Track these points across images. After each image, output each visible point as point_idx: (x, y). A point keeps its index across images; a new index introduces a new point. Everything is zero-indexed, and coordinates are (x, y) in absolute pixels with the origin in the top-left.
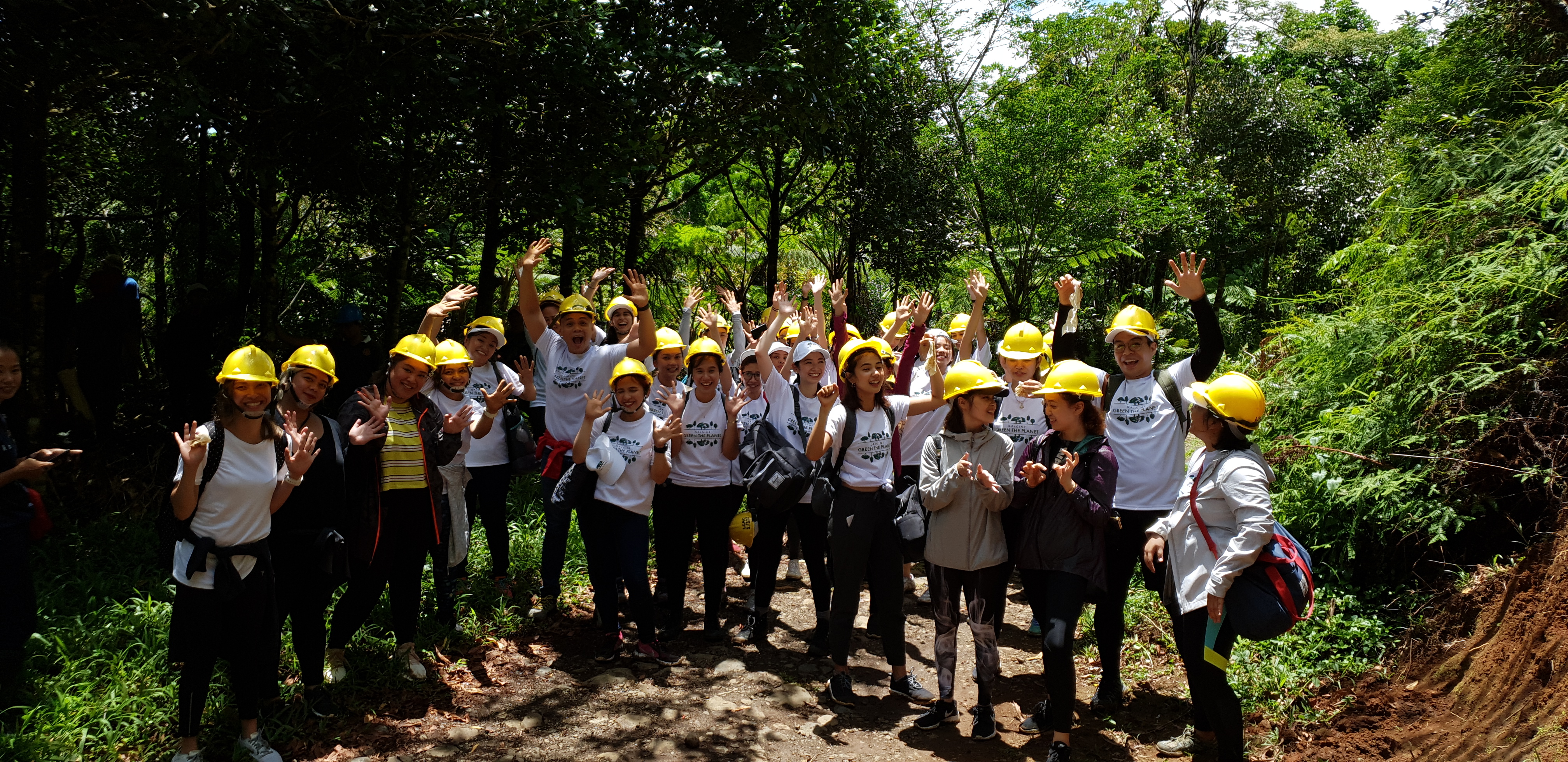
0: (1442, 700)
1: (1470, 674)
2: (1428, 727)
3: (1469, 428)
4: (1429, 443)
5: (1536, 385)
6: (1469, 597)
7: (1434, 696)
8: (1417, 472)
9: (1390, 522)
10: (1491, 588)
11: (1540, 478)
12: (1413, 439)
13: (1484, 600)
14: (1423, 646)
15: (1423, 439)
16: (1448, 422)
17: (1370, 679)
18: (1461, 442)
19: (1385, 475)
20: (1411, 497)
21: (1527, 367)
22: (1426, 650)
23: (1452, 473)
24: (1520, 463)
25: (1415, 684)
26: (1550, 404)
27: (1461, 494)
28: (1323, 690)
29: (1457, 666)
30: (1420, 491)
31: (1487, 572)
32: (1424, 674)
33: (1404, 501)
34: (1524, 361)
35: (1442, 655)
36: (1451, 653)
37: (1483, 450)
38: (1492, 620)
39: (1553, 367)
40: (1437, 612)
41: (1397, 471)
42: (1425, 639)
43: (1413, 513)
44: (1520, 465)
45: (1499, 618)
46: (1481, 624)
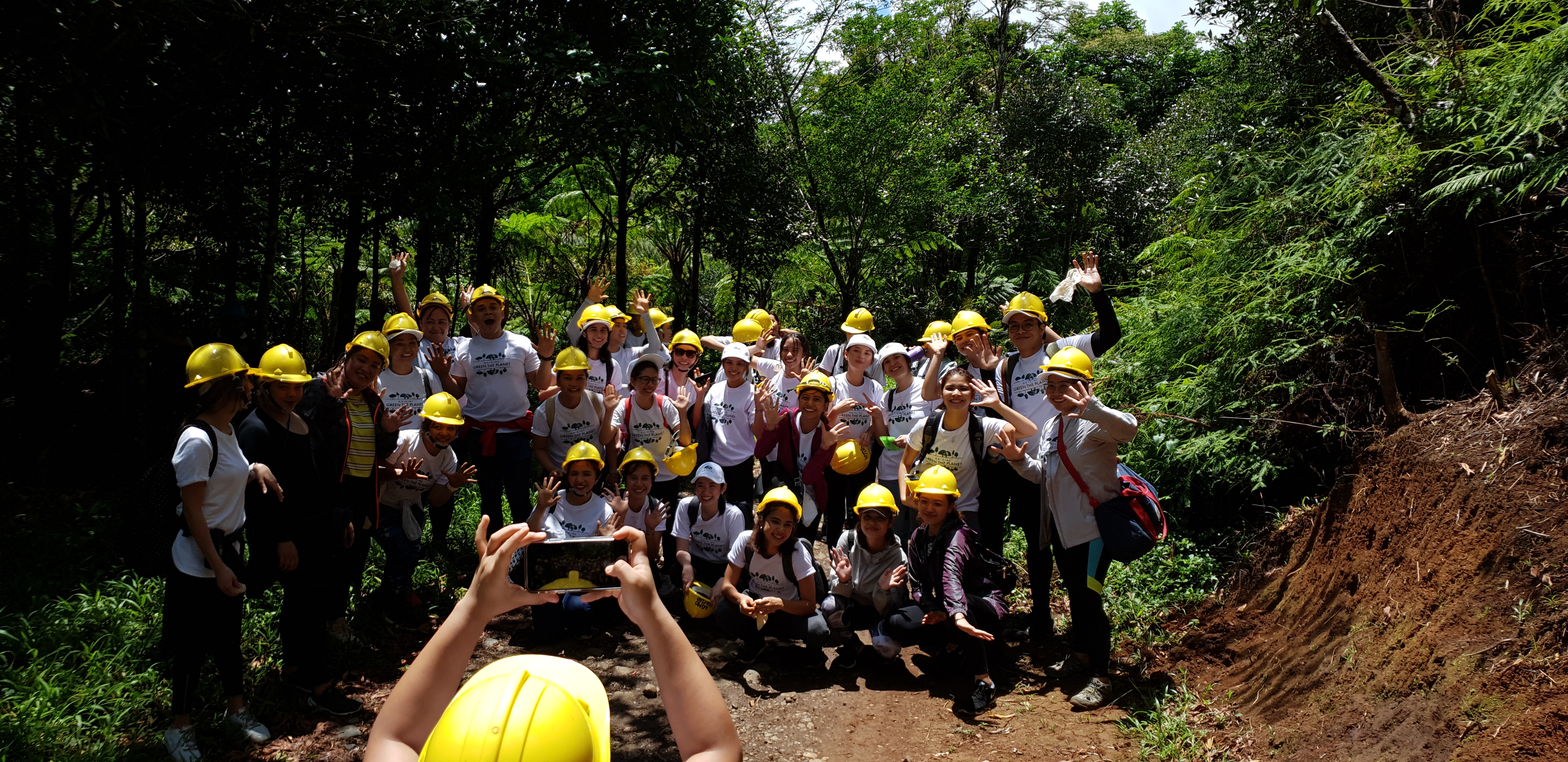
0: (1268, 616)
1: (1288, 594)
2: (1259, 639)
3: (1281, 395)
4: (1248, 407)
5: (1332, 357)
6: (1285, 532)
7: (1261, 614)
8: (1240, 432)
9: (1218, 475)
10: (1301, 524)
11: (1336, 432)
12: (1236, 404)
13: (1296, 534)
14: (1249, 575)
15: (1245, 403)
16: (1265, 389)
17: (1209, 605)
18: (1274, 405)
19: (1213, 435)
20: (1235, 453)
21: (1325, 342)
22: (1252, 578)
23: (1268, 432)
24: (1321, 421)
25: (1245, 606)
26: (1343, 372)
27: (1276, 450)
28: (1171, 617)
29: (1277, 589)
30: (1242, 448)
31: (1297, 511)
32: (1251, 598)
33: (1229, 457)
34: (1322, 337)
35: (1265, 581)
36: (1271, 579)
37: (1292, 412)
38: (1302, 550)
39: (1345, 341)
40: (1259, 547)
41: (1223, 431)
42: (1251, 569)
43: (1239, 466)
44: (1321, 423)
45: (1309, 547)
46: (1294, 555)
